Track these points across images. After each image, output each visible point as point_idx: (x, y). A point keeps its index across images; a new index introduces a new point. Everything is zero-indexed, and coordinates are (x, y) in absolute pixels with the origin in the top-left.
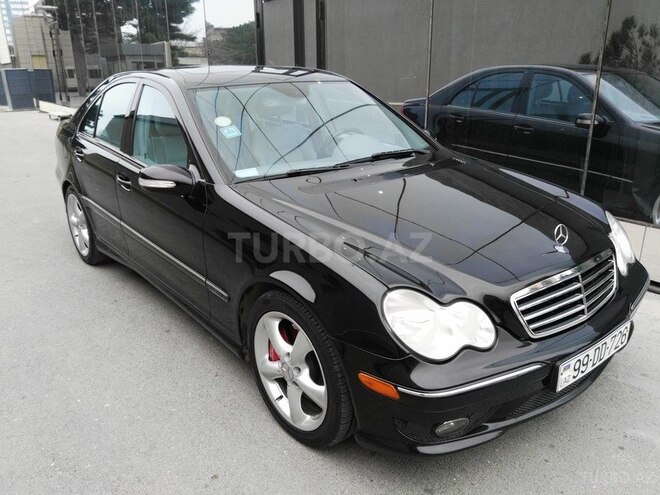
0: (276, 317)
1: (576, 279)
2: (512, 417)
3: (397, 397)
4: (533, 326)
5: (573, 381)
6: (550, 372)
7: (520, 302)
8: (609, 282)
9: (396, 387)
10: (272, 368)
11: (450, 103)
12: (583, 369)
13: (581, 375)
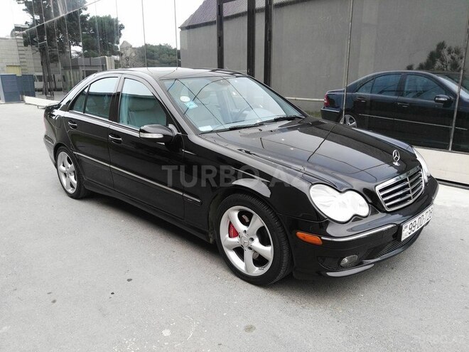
0: (235, 210)
1: (406, 180)
2: (378, 257)
3: (321, 243)
4: (387, 204)
5: (409, 235)
6: (399, 229)
7: (381, 191)
8: (420, 184)
9: (320, 238)
10: (233, 242)
11: (357, 91)
12: (413, 229)
13: (412, 233)
